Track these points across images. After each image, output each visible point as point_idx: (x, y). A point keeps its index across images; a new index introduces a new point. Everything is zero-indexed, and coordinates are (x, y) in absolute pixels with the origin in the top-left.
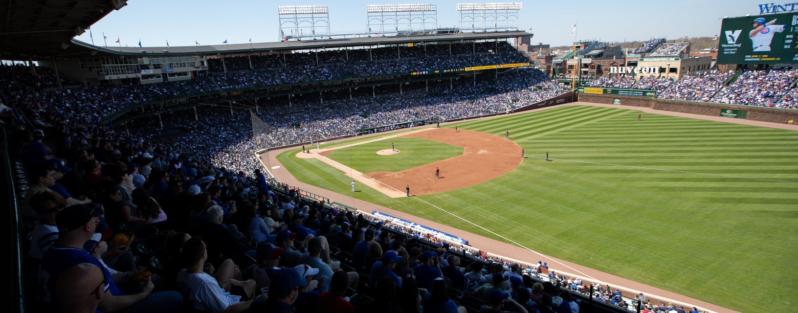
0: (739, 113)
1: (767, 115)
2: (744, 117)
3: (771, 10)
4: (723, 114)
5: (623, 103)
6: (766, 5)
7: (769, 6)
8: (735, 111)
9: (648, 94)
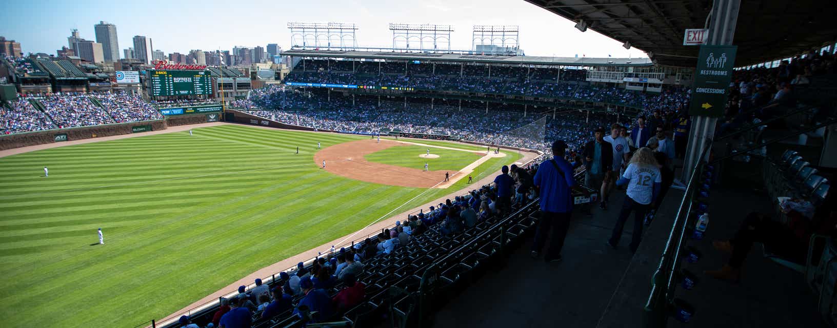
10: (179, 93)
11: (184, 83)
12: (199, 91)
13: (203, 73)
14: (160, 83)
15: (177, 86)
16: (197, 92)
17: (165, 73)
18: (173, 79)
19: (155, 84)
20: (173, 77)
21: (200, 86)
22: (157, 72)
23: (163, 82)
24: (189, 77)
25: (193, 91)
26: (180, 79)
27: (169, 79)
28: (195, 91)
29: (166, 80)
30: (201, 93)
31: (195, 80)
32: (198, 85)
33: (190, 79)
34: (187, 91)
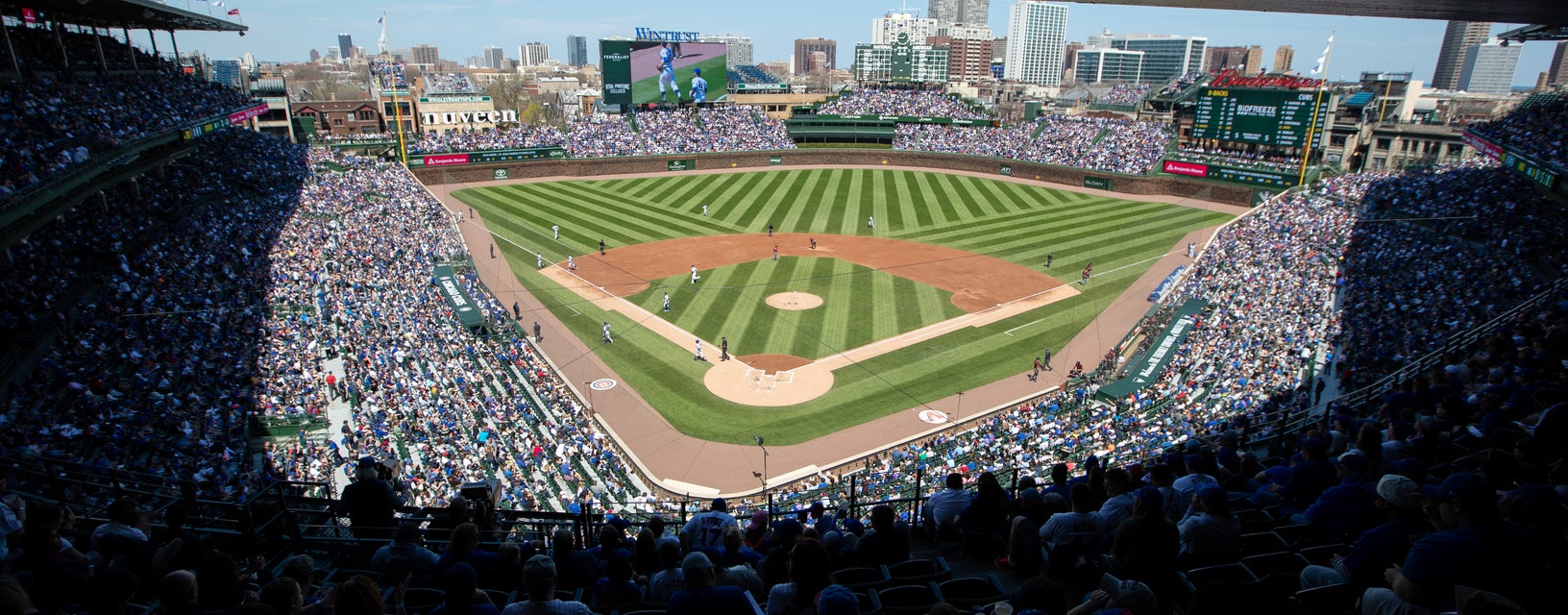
0: (688, 163)
1: (714, 161)
2: (693, 168)
3: (648, 36)
4: (671, 167)
5: (510, 176)
6: (643, 29)
7: (646, 31)
8: (683, 162)
9: (553, 154)
10: (1241, 136)
11: (1258, 117)
12: (1286, 138)
13: (1308, 97)
14: (1211, 113)
15: (1242, 123)
16: (1280, 139)
17: (1225, 93)
18: (1236, 107)
19: (1201, 114)
20: (1237, 103)
21: (1293, 128)
22: (1209, 93)
23: (1215, 114)
24: (1272, 105)
25: (1273, 138)
26: (1250, 108)
27: (1227, 107)
28: (1278, 137)
29: (1223, 109)
30: (1291, 143)
31: (1283, 112)
32: (1288, 123)
33: (1274, 108)
34: (1260, 135)
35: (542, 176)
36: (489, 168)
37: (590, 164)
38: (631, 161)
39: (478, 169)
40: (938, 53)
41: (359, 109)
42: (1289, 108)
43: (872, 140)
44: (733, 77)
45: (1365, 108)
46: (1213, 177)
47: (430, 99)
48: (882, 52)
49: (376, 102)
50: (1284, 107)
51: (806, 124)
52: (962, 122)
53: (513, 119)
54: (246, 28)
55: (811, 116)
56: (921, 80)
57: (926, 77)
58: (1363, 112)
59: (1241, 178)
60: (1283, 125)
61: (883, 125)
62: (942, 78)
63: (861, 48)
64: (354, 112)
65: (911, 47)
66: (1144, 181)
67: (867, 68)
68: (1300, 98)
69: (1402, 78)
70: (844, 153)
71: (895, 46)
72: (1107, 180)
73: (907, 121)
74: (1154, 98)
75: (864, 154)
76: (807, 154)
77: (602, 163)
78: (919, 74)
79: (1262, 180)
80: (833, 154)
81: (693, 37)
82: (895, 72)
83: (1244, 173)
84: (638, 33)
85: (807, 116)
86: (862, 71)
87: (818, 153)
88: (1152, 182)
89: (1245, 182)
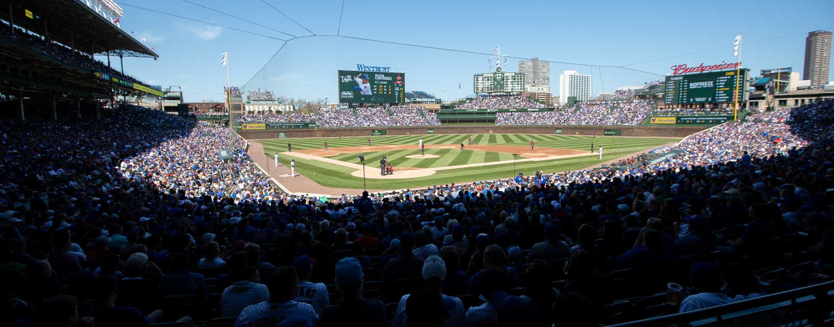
0: (383, 132)
1: (397, 131)
2: (386, 134)
4: (373, 133)
5: (287, 136)
6: (361, 65)
7: (362, 66)
8: (380, 131)
9: (310, 125)
10: (694, 101)
11: (702, 88)
12: (722, 97)
13: (732, 73)
14: (674, 90)
15: (693, 93)
16: (718, 99)
17: (681, 78)
18: (688, 85)
19: (668, 91)
20: (689, 83)
21: (725, 92)
22: (672, 79)
24: (711, 81)
25: (713, 99)
26: (697, 84)
27: (683, 85)
28: (717, 98)
29: (681, 86)
30: (725, 100)
31: (717, 84)
32: (722, 89)
33: (712, 82)
34: (705, 98)
35: (304, 136)
36: (275, 132)
37: (330, 131)
38: (351, 130)
39: (270, 132)
40: (518, 77)
41: (215, 106)
42: (721, 81)
43: (484, 121)
44: (409, 96)
45: (767, 85)
46: (680, 123)
47: (252, 102)
48: (488, 78)
49: (224, 104)
50: (718, 81)
51: (448, 114)
52: (533, 110)
53: (292, 110)
54: (158, 56)
55: (450, 110)
56: (510, 91)
57: (512, 89)
58: (766, 87)
59: (698, 121)
60: (718, 91)
61: (489, 113)
62: (521, 89)
63: (476, 77)
64: (212, 108)
65: (503, 74)
66: (639, 128)
67: (480, 86)
68: (726, 74)
69: (786, 71)
70: (468, 128)
71: (495, 74)
72: (617, 130)
73: (502, 111)
74: (641, 93)
75: (479, 128)
76: (448, 128)
77: (336, 130)
78: (509, 88)
79: (711, 121)
80: (462, 128)
81: (387, 69)
82: (496, 87)
83: (699, 119)
84: (359, 67)
85: (448, 110)
86: (477, 88)
87: (454, 128)
88: (644, 128)
89: (700, 123)
